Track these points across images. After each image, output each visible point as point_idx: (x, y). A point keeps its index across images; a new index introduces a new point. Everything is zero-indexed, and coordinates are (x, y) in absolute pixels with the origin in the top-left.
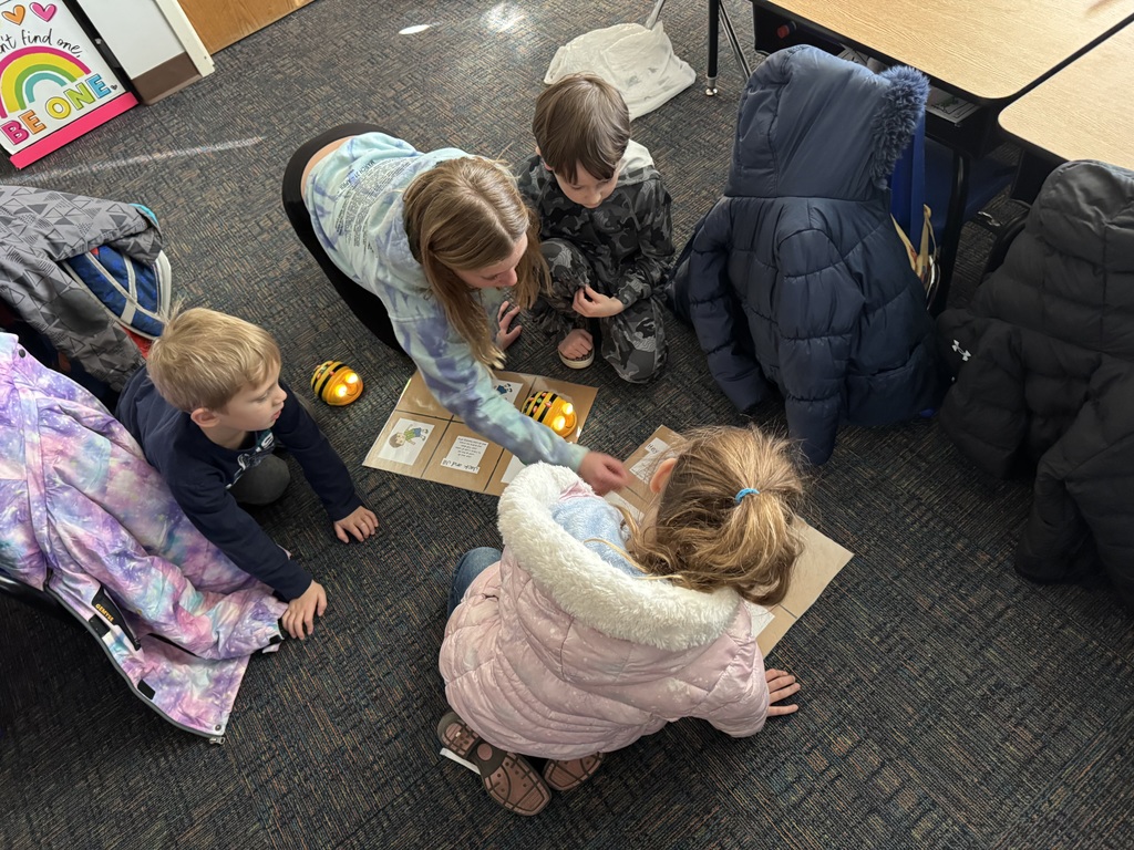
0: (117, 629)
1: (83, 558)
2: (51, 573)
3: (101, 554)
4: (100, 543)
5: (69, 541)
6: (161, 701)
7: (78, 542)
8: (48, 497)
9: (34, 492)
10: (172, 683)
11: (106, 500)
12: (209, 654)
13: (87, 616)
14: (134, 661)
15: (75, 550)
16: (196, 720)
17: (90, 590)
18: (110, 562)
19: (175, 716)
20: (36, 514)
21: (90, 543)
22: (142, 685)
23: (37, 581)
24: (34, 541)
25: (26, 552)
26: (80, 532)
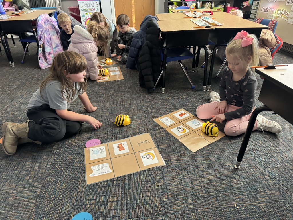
0: (41, 48)
1: (44, 38)
2: (40, 40)
3: (46, 39)
4: (47, 38)
5: (44, 36)
6: (40, 61)
7: (45, 36)
8: (46, 31)
9: (45, 29)
10: (42, 61)
11: (51, 37)
12: (49, 63)
13: (40, 45)
14: (41, 54)
15: (44, 37)
16: (41, 66)
17: (42, 43)
18: (46, 40)
19: (40, 64)
20: (43, 31)
21: (46, 38)
22: (39, 58)
23: (39, 39)
24: (41, 35)
25: (40, 35)
26: (46, 35)
